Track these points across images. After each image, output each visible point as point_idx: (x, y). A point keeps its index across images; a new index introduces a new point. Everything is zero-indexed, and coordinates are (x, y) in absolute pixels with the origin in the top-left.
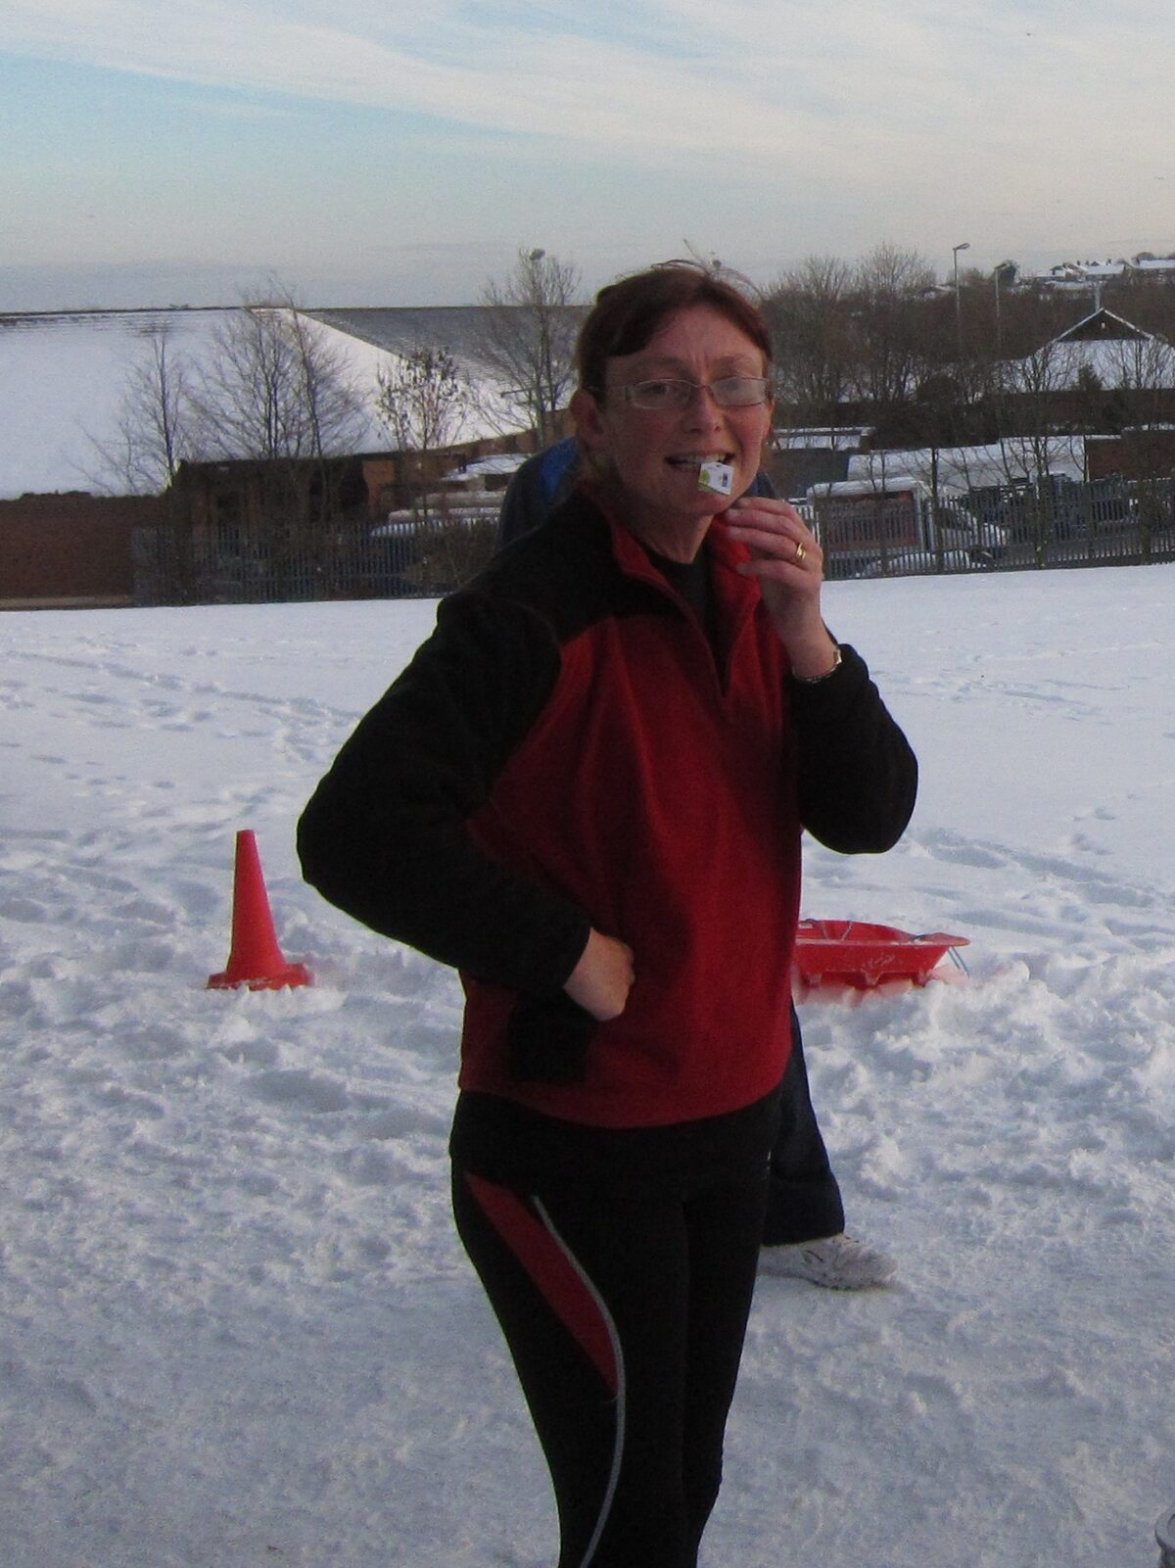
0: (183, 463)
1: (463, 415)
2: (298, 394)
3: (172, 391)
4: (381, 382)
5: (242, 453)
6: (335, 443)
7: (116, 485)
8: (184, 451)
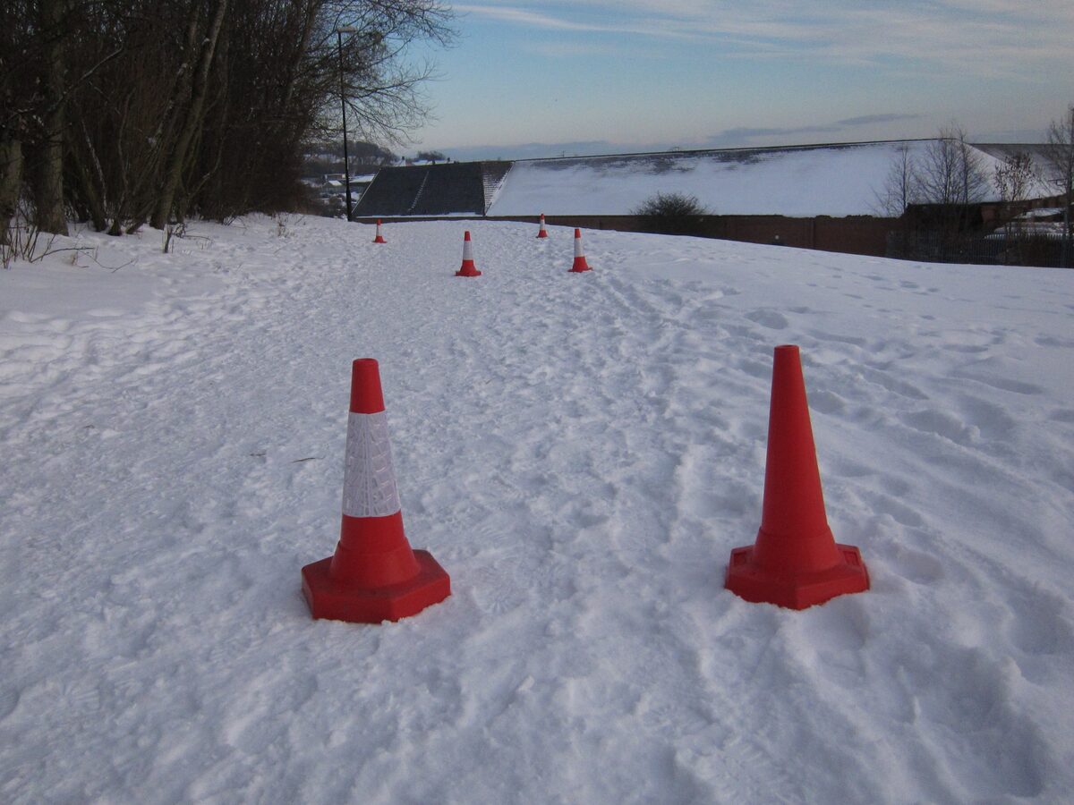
0: (909, 204)
1: (1032, 185)
2: (960, 174)
3: (908, 173)
4: (997, 168)
5: (933, 200)
6: (974, 196)
7: (882, 212)
8: (910, 199)
